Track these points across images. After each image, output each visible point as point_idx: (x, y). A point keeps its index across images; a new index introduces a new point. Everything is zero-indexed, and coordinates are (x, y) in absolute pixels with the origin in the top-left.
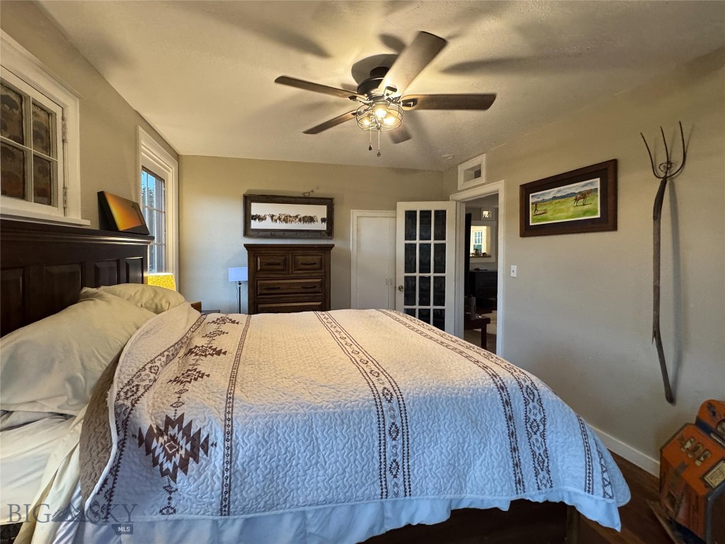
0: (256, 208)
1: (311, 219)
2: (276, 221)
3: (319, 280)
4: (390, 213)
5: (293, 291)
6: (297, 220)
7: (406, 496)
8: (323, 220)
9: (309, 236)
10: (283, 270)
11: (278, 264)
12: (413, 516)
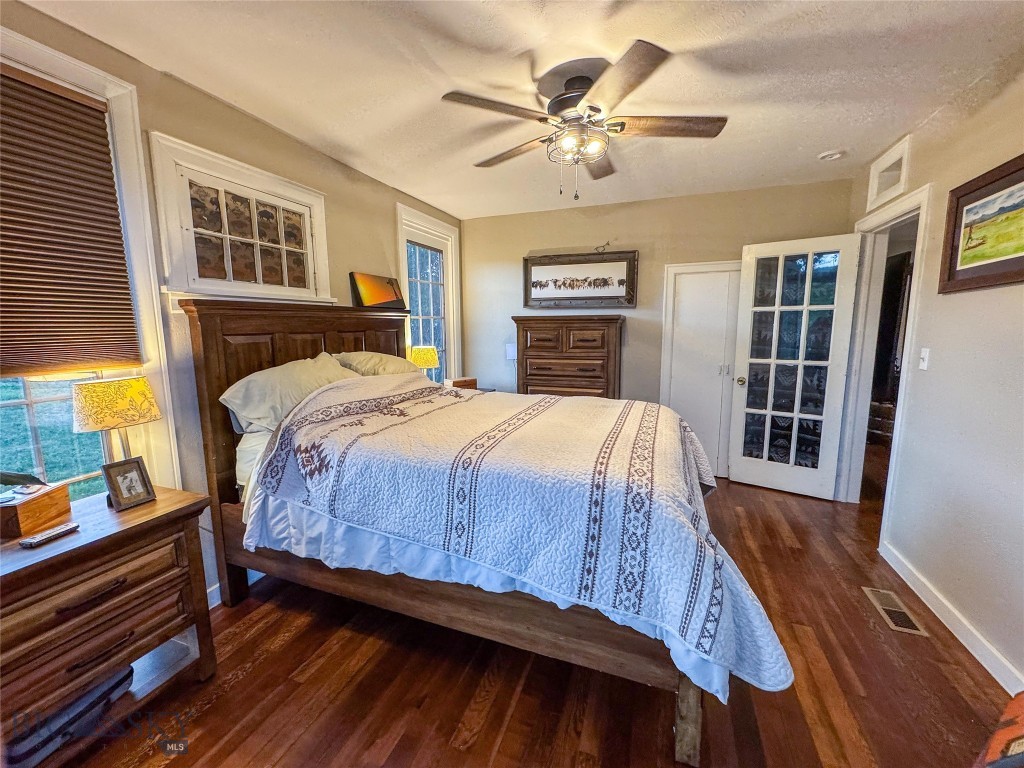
0: (539, 273)
1: (605, 282)
2: (560, 287)
3: (601, 362)
4: (731, 265)
5: (567, 373)
6: (587, 284)
7: (465, 556)
8: (621, 282)
9: (603, 305)
10: (555, 348)
11: (550, 340)
12: (475, 578)
